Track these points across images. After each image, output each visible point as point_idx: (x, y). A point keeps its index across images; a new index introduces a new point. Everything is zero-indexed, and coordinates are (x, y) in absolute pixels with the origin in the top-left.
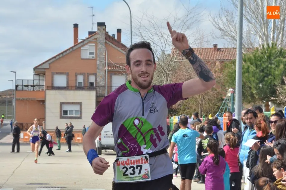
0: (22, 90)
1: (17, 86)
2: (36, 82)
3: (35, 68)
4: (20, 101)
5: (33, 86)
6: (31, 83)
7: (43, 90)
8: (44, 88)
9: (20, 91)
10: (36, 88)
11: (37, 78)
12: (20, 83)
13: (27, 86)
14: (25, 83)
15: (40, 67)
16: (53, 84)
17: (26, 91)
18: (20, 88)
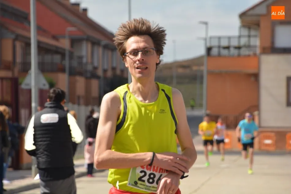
0: (219, 55)
1: (209, 50)
2: (244, 41)
3: (243, 15)
4: (216, 75)
5: (239, 48)
6: (235, 43)
7: (255, 55)
8: (258, 51)
9: (215, 56)
10: (244, 52)
11: (245, 32)
12: (215, 43)
13: (228, 48)
14: (224, 43)
15: (251, 12)
16: (273, 42)
17: (225, 57)
18: (215, 51)
